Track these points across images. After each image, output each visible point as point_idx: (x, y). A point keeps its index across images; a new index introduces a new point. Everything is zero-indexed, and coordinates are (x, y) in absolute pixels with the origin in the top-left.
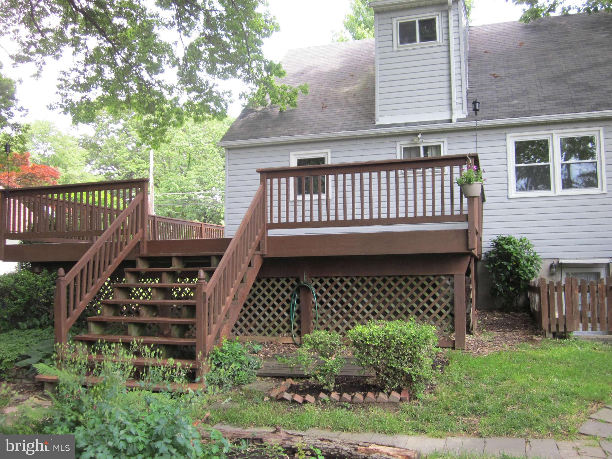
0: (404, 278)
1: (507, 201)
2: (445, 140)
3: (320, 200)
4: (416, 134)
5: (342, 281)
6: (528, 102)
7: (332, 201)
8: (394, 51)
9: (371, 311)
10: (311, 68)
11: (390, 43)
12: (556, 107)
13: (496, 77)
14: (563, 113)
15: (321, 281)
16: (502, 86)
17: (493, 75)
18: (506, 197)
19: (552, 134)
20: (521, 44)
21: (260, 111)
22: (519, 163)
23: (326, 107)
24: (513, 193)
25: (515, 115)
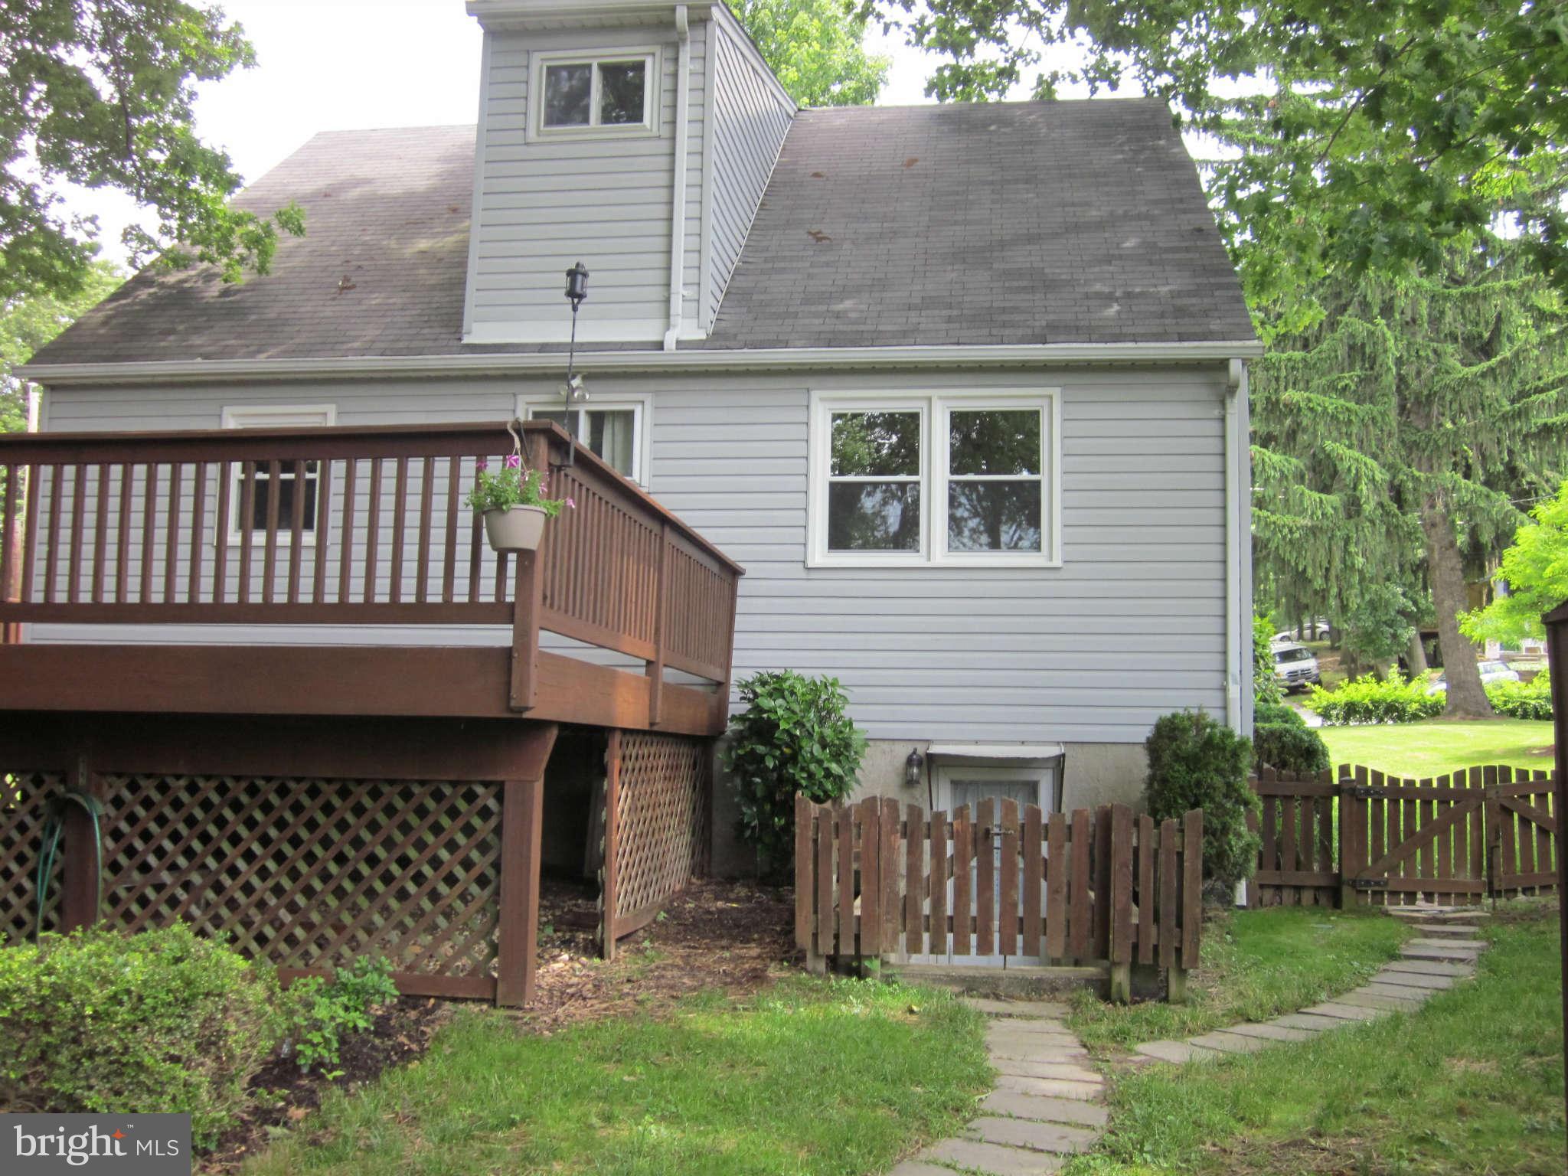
0: (370, 786)
1: (803, 575)
2: (648, 398)
3: (295, 547)
4: (563, 376)
5: (192, 789)
6: (879, 308)
7: (334, 552)
8: (527, 144)
9: (271, 883)
10: (358, 183)
11: (519, 121)
12: (944, 326)
13: (819, 239)
14: (958, 344)
15: (134, 788)
16: (827, 264)
17: (814, 235)
18: (801, 565)
19: (929, 399)
20: (912, 162)
21: (172, 287)
22: (841, 474)
23: (353, 287)
24: (819, 553)
25: (832, 340)
